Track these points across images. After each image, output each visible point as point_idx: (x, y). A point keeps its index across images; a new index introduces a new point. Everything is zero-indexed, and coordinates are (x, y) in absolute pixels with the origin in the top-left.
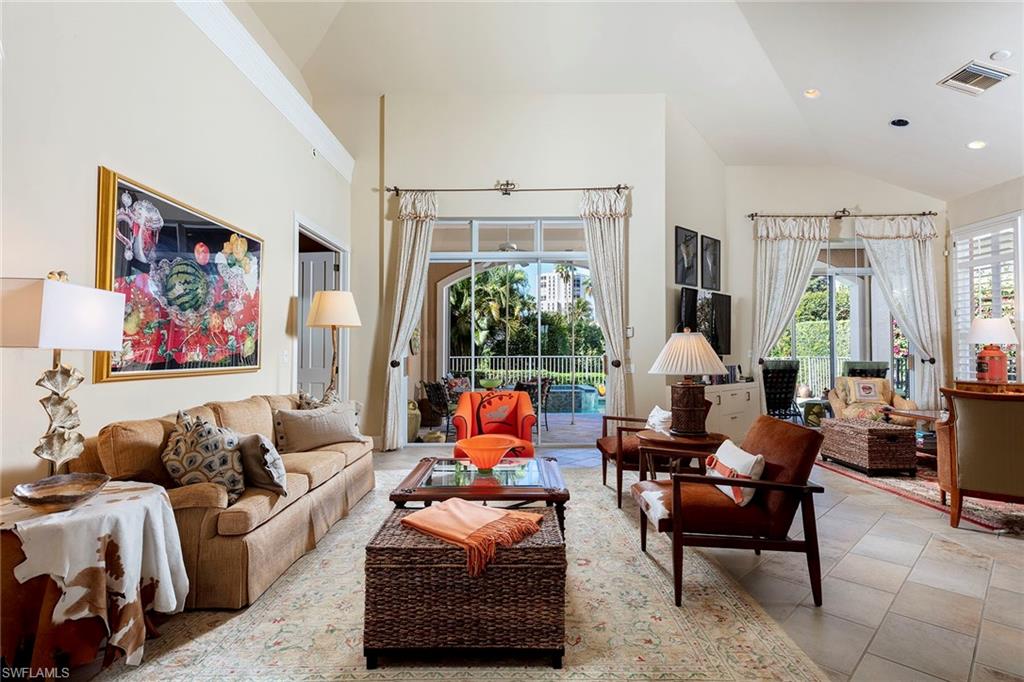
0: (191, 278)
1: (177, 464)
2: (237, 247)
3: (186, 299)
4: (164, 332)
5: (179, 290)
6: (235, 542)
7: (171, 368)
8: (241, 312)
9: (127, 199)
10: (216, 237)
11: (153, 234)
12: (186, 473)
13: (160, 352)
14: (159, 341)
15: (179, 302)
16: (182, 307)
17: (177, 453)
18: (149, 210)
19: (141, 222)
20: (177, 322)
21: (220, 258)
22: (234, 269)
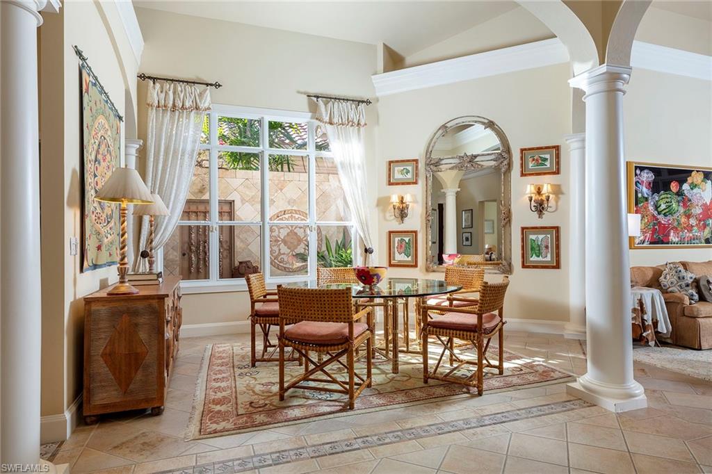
0: (669, 200)
1: (665, 283)
2: (697, 178)
3: (667, 210)
4: (657, 227)
5: (663, 206)
6: (693, 320)
7: (662, 244)
8: (701, 214)
9: (638, 172)
10: (681, 175)
11: (650, 183)
12: (669, 287)
13: (655, 236)
14: (654, 231)
15: (663, 212)
16: (665, 215)
17: (665, 278)
18: (647, 173)
19: (644, 179)
20: (663, 222)
21: (686, 187)
22: (695, 190)
